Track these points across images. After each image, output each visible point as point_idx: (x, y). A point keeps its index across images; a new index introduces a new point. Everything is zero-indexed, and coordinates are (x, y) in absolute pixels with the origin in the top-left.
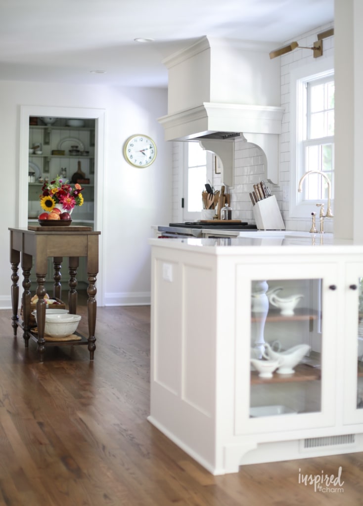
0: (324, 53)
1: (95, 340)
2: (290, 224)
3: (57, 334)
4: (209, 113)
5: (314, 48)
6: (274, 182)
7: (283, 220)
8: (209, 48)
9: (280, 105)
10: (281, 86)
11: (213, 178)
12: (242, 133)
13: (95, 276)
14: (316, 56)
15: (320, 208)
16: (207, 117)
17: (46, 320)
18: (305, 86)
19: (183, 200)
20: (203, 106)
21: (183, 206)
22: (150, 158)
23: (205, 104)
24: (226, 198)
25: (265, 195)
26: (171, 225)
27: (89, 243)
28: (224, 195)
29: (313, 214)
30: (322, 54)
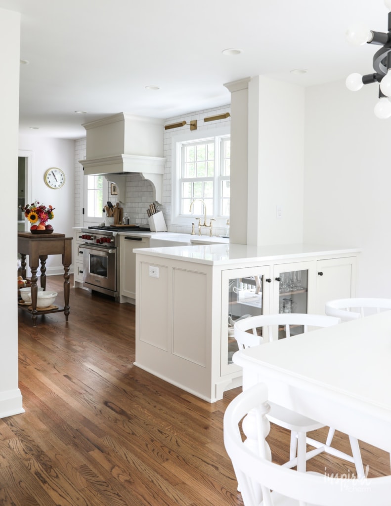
0: (198, 128)
1: (69, 308)
2: (170, 228)
3: (43, 306)
4: (124, 161)
5: (191, 125)
6: (160, 203)
7: (167, 226)
8: (124, 120)
9: (163, 157)
10: (164, 145)
11: (109, 197)
12: (142, 173)
13: (69, 267)
14: (192, 129)
15: (198, 220)
16: (123, 163)
17: (38, 297)
18: (181, 146)
19: (83, 209)
20: (121, 156)
21: (83, 213)
22: (61, 183)
23: (122, 155)
24: (120, 211)
25: (156, 211)
26: (89, 228)
27: (66, 246)
28: (118, 209)
29: (193, 224)
30: (196, 129)
